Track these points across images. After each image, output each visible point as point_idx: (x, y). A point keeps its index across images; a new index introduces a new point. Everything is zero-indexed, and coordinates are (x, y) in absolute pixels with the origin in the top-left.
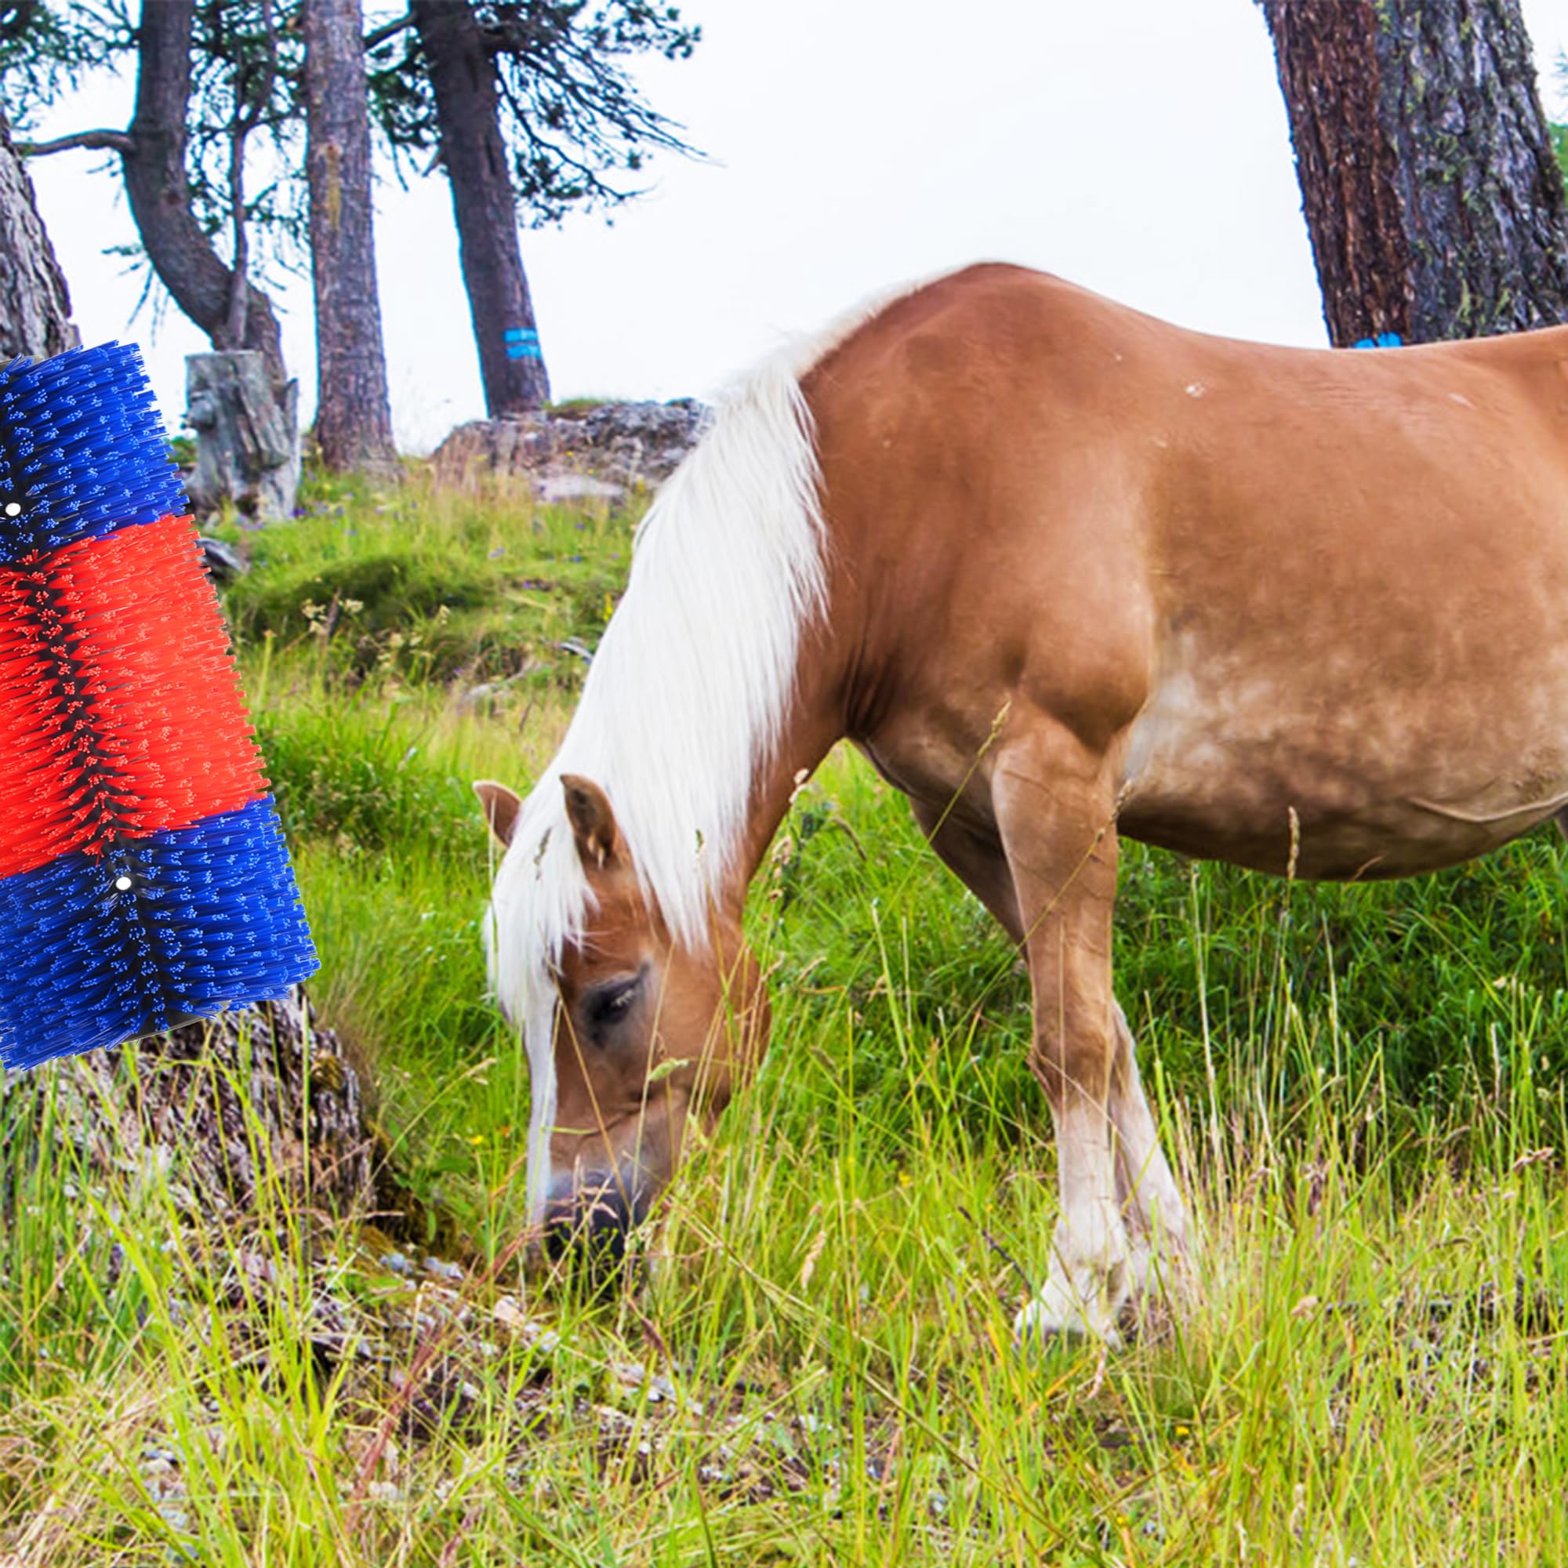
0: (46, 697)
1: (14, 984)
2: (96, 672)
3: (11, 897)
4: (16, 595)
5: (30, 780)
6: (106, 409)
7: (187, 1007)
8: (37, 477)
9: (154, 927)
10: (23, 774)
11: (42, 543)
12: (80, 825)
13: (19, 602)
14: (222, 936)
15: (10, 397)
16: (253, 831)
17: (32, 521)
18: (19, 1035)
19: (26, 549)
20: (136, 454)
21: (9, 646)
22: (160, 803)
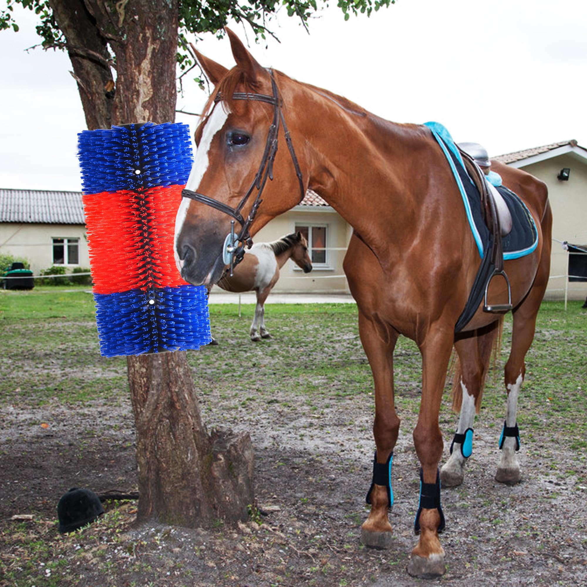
0: (138, 236)
1: (110, 329)
2: (155, 231)
3: (114, 300)
4: (133, 200)
5: (127, 262)
6: (174, 145)
7: (165, 347)
8: (148, 163)
9: (159, 318)
10: (125, 260)
11: (145, 185)
12: (141, 280)
13: (134, 203)
14: (181, 325)
15: (143, 135)
16: (198, 293)
17: (143, 177)
18: (108, 346)
19: (140, 186)
20: (182, 161)
21: (128, 217)
22: (169, 278)
